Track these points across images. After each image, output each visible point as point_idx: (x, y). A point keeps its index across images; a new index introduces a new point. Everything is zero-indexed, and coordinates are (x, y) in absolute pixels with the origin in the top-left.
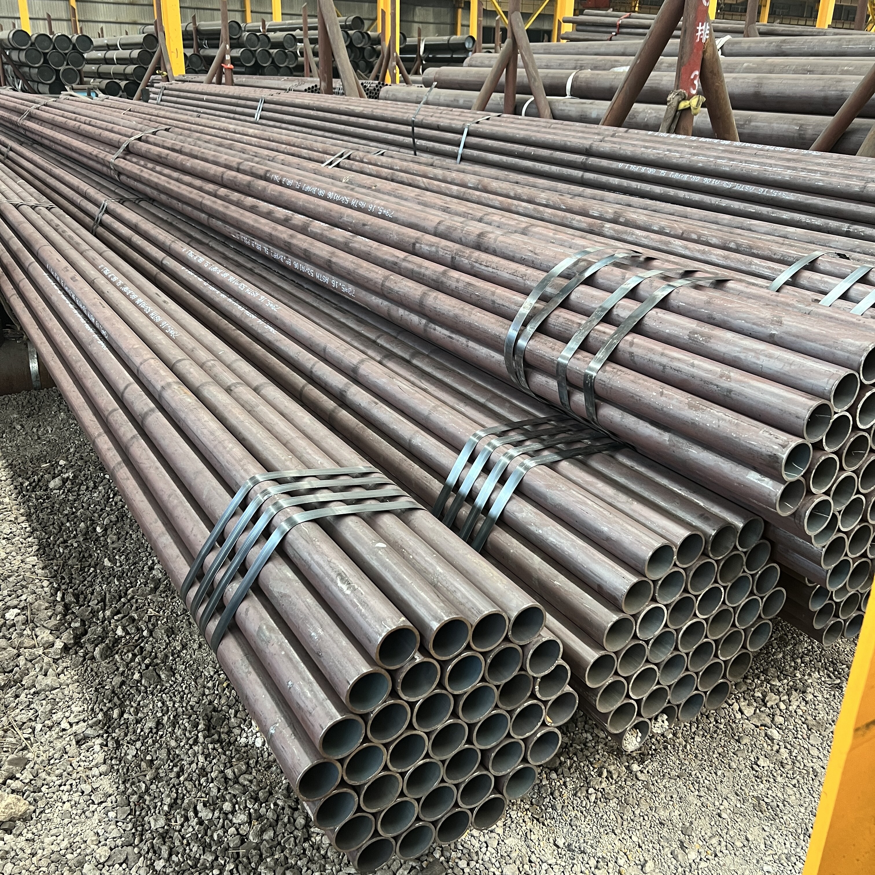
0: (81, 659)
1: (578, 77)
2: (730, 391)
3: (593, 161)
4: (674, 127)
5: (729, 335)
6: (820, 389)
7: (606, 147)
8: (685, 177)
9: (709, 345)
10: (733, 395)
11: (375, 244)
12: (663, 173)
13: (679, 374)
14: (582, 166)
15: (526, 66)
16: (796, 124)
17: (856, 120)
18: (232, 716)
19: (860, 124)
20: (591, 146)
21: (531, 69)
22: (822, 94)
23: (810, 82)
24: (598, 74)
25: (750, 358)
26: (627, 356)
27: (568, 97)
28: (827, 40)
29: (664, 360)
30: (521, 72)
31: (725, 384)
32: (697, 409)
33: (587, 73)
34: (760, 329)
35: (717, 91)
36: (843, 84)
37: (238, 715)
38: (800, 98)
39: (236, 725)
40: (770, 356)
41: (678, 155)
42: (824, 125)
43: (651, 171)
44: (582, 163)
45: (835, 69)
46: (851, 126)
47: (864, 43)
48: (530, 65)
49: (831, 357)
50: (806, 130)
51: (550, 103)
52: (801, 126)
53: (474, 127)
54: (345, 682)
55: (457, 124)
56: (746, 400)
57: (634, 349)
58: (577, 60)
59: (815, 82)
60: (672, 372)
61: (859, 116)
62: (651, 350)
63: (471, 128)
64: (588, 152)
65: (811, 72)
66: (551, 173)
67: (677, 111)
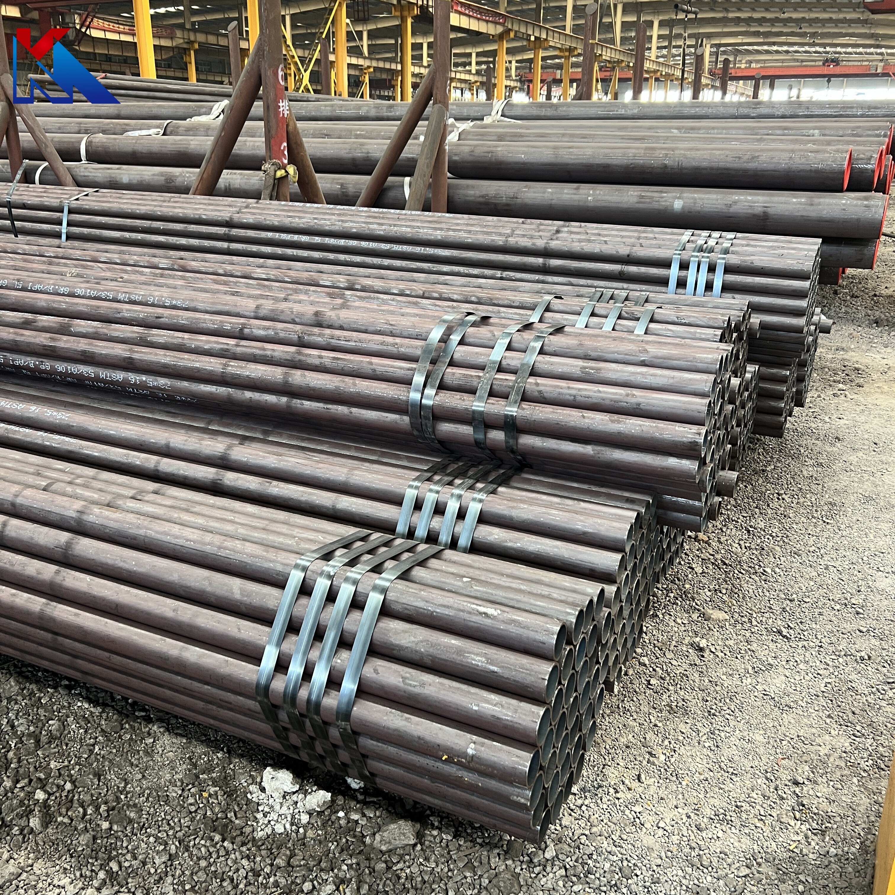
0: (20, 838)
1: (91, 142)
2: (639, 404)
3: (235, 232)
4: (275, 194)
5: (614, 365)
6: (702, 391)
7: (248, 218)
8: (342, 242)
9: (601, 375)
10: (641, 407)
11: (186, 336)
12: (317, 240)
13: (590, 399)
14: (226, 237)
15: (31, 130)
16: (337, 183)
17: (390, 179)
18: (233, 819)
19: (392, 182)
20: (231, 218)
21: (38, 133)
22: (350, 155)
23: (336, 146)
24: (115, 139)
25: (640, 379)
26: (536, 394)
27: (83, 162)
28: (321, 105)
29: (573, 392)
30: (25, 137)
31: (633, 400)
32: (619, 422)
33: (100, 138)
34: (632, 358)
35: (302, 160)
36: (366, 147)
37: (239, 816)
38: (331, 159)
39: (244, 824)
40: (655, 375)
41: (328, 223)
42: (364, 184)
43: (304, 239)
44: (225, 234)
45: (349, 134)
46: (387, 184)
47: (354, 108)
48: (36, 129)
49: (694, 368)
50: (347, 188)
51: (69, 169)
52: (342, 185)
53: (75, 204)
54: (540, 681)
55: (54, 202)
56: (653, 408)
57: (541, 388)
58: (80, 123)
59: (341, 146)
60: (583, 399)
61: (393, 175)
62: (557, 386)
63: (73, 206)
64: (229, 224)
65: (328, 136)
66: (190, 246)
67: (275, 179)
